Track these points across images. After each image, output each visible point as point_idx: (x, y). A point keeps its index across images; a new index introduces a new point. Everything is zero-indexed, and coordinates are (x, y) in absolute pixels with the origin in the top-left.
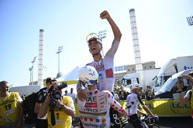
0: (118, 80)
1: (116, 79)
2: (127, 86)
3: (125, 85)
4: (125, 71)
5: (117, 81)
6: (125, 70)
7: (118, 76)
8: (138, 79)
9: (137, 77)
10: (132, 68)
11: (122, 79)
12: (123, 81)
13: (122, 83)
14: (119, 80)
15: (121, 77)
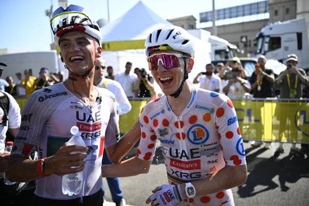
0: (246, 37)
1: (243, 34)
2: (269, 54)
3: (263, 52)
4: (267, 16)
5: (244, 40)
6: (265, 12)
7: (247, 27)
8: (299, 36)
9: (299, 31)
10: (284, 7)
11: (257, 36)
12: (261, 40)
13: (256, 45)
14: (249, 39)
15: (254, 30)
